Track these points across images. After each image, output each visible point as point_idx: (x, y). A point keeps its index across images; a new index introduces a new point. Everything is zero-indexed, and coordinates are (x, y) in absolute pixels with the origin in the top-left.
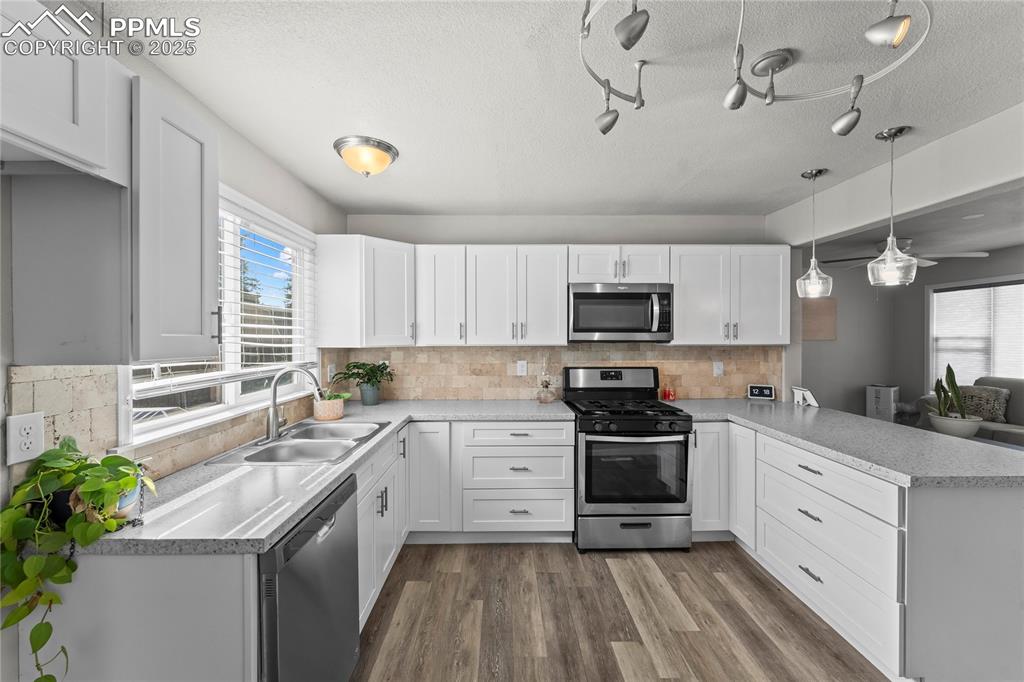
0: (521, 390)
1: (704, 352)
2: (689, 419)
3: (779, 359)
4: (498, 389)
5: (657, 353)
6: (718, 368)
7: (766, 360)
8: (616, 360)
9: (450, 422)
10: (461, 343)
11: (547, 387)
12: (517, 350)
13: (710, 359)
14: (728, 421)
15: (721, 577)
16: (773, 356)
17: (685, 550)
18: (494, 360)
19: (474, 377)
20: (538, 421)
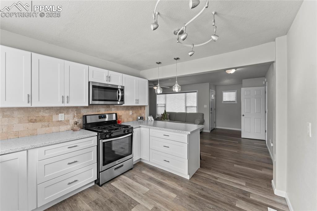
0: (61, 127)
1: (129, 108)
2: (132, 128)
3: (145, 109)
4: (48, 128)
5: (115, 108)
6: (131, 112)
7: (141, 110)
8: (102, 111)
9: (27, 150)
10: (29, 105)
11: (77, 124)
12: (59, 109)
13: (129, 110)
14: (140, 127)
15: (144, 172)
16: (143, 108)
17: (131, 169)
18: (46, 114)
19: (32, 123)
20: (82, 139)
